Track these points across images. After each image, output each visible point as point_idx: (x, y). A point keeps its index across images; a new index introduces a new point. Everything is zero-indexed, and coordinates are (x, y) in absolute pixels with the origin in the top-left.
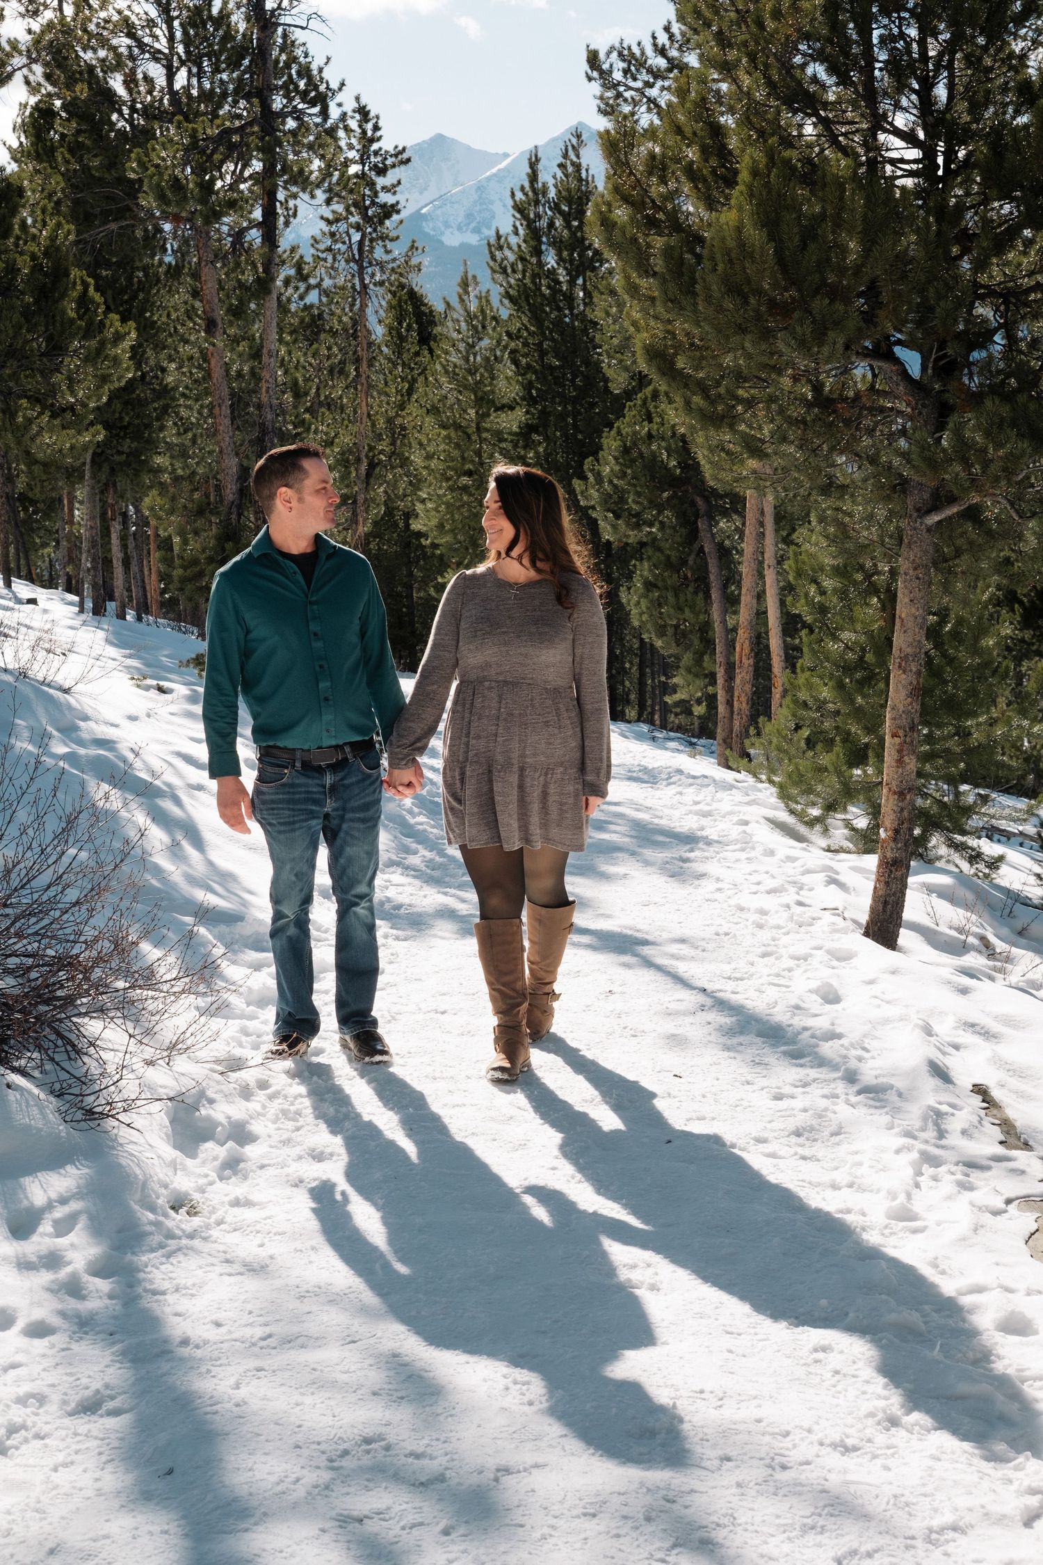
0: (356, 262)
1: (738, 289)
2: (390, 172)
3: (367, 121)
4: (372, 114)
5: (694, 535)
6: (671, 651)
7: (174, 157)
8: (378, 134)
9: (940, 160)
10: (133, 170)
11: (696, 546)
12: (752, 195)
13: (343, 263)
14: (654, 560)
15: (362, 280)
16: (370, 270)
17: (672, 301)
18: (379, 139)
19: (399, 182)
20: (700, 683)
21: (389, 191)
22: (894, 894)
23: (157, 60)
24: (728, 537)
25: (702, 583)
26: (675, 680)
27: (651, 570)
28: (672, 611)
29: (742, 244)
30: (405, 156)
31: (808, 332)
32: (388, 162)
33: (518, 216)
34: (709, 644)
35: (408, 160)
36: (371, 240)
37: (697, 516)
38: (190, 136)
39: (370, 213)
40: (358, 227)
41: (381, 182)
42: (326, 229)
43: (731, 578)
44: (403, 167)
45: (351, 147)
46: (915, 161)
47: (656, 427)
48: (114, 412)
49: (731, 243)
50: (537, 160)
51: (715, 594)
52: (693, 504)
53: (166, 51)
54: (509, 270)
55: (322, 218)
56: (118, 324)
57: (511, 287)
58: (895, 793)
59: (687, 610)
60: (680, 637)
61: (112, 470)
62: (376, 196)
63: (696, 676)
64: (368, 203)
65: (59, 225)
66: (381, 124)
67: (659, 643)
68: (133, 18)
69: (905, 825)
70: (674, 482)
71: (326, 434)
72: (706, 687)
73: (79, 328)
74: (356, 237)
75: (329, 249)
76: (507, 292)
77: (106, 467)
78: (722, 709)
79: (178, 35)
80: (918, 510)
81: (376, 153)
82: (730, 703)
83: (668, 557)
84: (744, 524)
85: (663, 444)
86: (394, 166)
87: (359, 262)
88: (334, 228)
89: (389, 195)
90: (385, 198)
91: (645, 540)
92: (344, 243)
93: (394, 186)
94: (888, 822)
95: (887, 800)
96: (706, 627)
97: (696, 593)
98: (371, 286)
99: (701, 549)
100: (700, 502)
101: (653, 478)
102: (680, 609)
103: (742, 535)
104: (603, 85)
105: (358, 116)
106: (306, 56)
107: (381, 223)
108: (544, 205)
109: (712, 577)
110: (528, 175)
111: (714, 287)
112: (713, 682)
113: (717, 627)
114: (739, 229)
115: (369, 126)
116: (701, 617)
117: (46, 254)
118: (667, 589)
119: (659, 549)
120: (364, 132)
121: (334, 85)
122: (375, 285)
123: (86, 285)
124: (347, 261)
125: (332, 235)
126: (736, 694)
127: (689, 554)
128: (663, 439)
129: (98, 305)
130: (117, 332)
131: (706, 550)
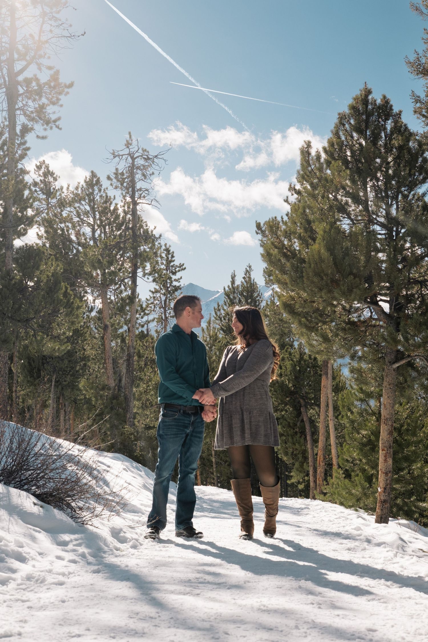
0: (163, 308)
1: (319, 274)
2: (177, 274)
3: (169, 254)
4: (171, 252)
5: (299, 414)
6: (291, 462)
7: (99, 251)
8: (173, 259)
9: (394, 233)
10: (82, 257)
11: (300, 418)
12: (324, 240)
13: (158, 308)
14: (283, 424)
15: (165, 315)
16: (168, 311)
17: (294, 281)
18: (174, 261)
19: (181, 278)
20: (302, 475)
21: (177, 281)
22: (385, 514)
23: (89, 226)
24: (314, 416)
25: (303, 433)
26: (292, 474)
27: (281, 428)
28: (290, 444)
29: (320, 257)
30: (184, 267)
31: (346, 289)
32: (177, 269)
33: (227, 297)
34: (306, 458)
35: (185, 268)
36: (170, 300)
37: (301, 407)
38: (105, 245)
39: (169, 289)
40: (164, 294)
41: (174, 277)
42: (152, 296)
43: (315, 432)
44: (183, 271)
45: (162, 264)
46: (384, 234)
47: (283, 371)
48: (65, 364)
49: (316, 257)
50: (235, 276)
51: (308, 438)
52: (299, 402)
53: (92, 223)
54: (223, 319)
55: (150, 291)
56: (78, 302)
57: (223, 325)
58: (384, 473)
59: (297, 444)
60: (294, 456)
61: (62, 388)
62: (172, 283)
63: (300, 472)
64: (168, 285)
65: (58, 265)
66: (174, 255)
67: (285, 458)
68: (80, 211)
69: (388, 486)
70: (291, 393)
71: (149, 376)
72: (304, 477)
73: (64, 302)
74: (163, 298)
75: (152, 303)
76: (221, 328)
77: (60, 387)
78: (312, 484)
79: (98, 217)
80: (390, 362)
81: (172, 266)
82: (315, 482)
83: (289, 423)
84: (320, 411)
85: (287, 377)
86: (179, 271)
87: (164, 308)
88: (155, 295)
89: (177, 282)
90: (175, 283)
91: (279, 417)
92: (159, 301)
93: (179, 279)
94: (381, 485)
95: (381, 476)
96: (304, 452)
97: (301, 437)
98: (169, 318)
99: (302, 421)
100: (302, 401)
101: (282, 391)
102: (294, 444)
103: (319, 415)
104: (263, 236)
105: (165, 252)
106: (147, 226)
107: (174, 292)
108: (237, 293)
109: (307, 431)
110: (231, 281)
111: (310, 273)
112: (308, 475)
113: (310, 450)
114: (319, 252)
115: (170, 256)
116: (303, 447)
117: (53, 275)
118: (288, 436)
119: (286, 420)
120: (168, 258)
121: (157, 236)
122: (171, 317)
123: (66, 288)
124: (160, 308)
125: (154, 297)
126: (318, 477)
127: (298, 421)
128: (286, 375)
129: (71, 295)
130: (78, 305)
131: (305, 420)
